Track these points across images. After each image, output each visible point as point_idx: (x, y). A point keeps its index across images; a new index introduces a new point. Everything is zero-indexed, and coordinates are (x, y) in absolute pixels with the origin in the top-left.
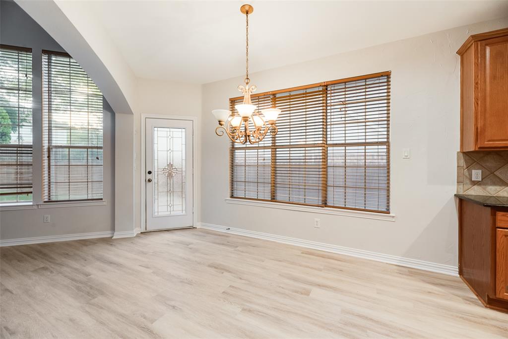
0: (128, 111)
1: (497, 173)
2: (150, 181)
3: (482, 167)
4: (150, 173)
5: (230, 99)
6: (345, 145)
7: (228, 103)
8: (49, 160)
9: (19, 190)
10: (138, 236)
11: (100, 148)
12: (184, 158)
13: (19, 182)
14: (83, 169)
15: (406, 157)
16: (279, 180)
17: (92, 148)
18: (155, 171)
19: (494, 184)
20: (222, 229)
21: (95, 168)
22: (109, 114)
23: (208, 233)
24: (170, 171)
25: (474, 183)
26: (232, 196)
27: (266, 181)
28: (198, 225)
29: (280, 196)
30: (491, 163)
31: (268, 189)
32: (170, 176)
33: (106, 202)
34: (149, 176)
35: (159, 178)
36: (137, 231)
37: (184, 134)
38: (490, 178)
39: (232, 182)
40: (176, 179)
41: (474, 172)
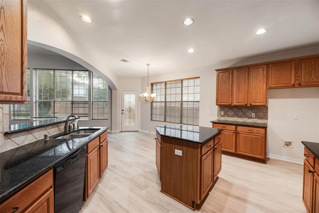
0: (116, 89)
1: (228, 113)
2: (123, 113)
3: (224, 111)
4: (123, 110)
5: (151, 83)
6: (188, 102)
7: (150, 85)
8: (92, 106)
9: (84, 115)
10: (119, 132)
11: (108, 102)
12: (135, 105)
13: (85, 113)
14: (102, 109)
15: (204, 107)
16: (167, 114)
17: (105, 102)
18: (125, 110)
19: (227, 116)
20: (147, 132)
21: (106, 109)
22: (110, 90)
23: (142, 133)
24: (130, 110)
25: (222, 116)
26: (152, 120)
27: (163, 114)
28: (140, 130)
29: (168, 120)
30: (226, 110)
31: (163, 117)
32: (130, 112)
33: (109, 120)
34: (123, 112)
35: (126, 113)
36: (119, 131)
37: (135, 96)
38: (226, 114)
39: (152, 114)
40: (132, 113)
41: (222, 112)
